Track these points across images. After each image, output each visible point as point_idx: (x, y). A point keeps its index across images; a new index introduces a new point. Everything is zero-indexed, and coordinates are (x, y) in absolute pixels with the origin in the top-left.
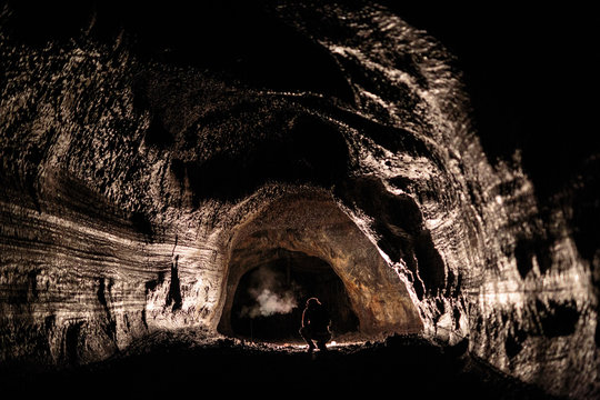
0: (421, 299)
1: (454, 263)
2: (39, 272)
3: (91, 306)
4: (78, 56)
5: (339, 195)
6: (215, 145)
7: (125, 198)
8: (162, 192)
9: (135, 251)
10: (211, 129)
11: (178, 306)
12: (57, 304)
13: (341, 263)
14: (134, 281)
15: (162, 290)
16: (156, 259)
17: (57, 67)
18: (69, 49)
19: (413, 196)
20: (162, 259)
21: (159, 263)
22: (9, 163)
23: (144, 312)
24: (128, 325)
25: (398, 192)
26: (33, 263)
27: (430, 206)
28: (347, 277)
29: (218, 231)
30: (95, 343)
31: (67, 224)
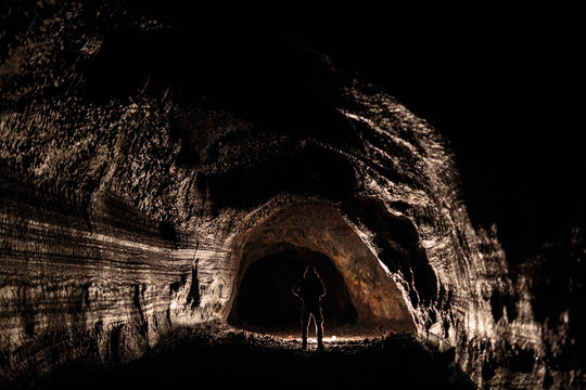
0: (415, 307)
1: (445, 280)
2: (89, 284)
3: (129, 310)
4: (133, 108)
5: (345, 210)
6: (233, 160)
7: (155, 210)
8: (187, 204)
9: (161, 256)
10: (231, 146)
11: (196, 304)
12: (103, 312)
13: (343, 260)
14: (161, 284)
15: (184, 291)
16: (180, 263)
17: (115, 118)
18: (127, 104)
19: (411, 218)
20: (184, 263)
21: (182, 267)
22: (69, 194)
23: (168, 311)
24: (156, 324)
25: (399, 214)
26: (86, 277)
27: (426, 229)
28: (347, 274)
29: (233, 235)
30: (131, 342)
31: (111, 240)
